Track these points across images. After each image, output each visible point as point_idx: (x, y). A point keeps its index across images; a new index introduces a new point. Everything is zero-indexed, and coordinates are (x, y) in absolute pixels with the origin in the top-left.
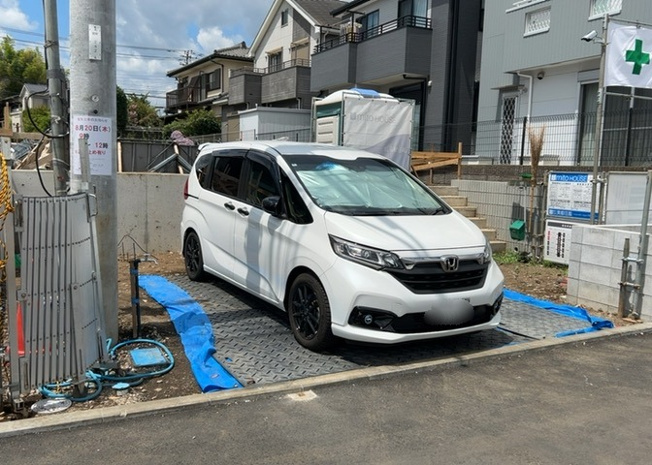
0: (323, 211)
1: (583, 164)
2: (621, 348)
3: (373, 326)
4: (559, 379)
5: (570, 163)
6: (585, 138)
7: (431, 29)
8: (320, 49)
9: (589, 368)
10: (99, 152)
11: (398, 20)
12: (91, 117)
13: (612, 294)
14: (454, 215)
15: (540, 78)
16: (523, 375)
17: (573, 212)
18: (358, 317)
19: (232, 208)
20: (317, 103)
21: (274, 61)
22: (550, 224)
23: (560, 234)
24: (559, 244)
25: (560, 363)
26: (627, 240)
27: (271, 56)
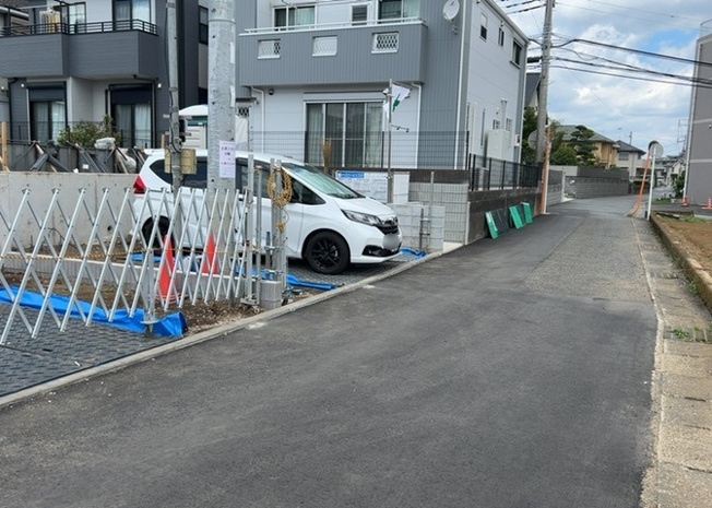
0: (331, 197)
3: (372, 255)
6: (310, 147)
7: (157, 35)
12: (231, 142)
13: (416, 240)
15: (271, 94)
18: (368, 251)
26: (423, 210)
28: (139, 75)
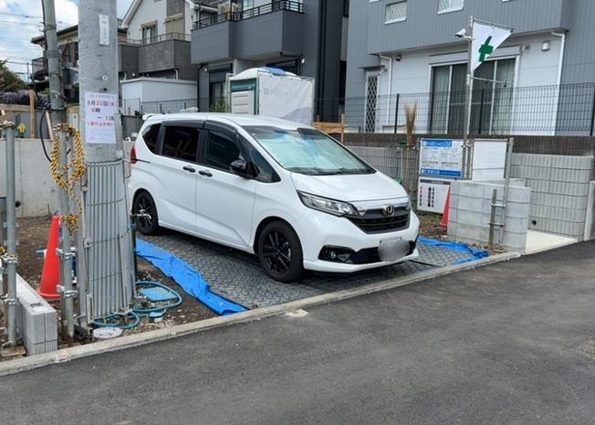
0: (289, 172)
1: (435, 132)
2: (499, 270)
3: (337, 260)
4: (468, 292)
5: (425, 132)
7: (303, 13)
8: (198, 25)
9: (483, 284)
10: (109, 124)
11: (272, 4)
12: (101, 94)
13: (483, 232)
14: (378, 173)
15: (398, 60)
16: (442, 291)
17: (441, 171)
18: (326, 253)
19: (192, 171)
20: (232, 78)
21: (148, 33)
22: (422, 181)
23: (430, 189)
24: (429, 197)
25: (463, 282)
26: (495, 191)
27: (145, 29)
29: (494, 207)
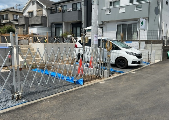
0: (123, 48)
6: (118, 35)
7: (82, 11)
8: (51, 13)
15: (108, 23)
26: (149, 51)
27: (29, 13)
28: (78, 21)
29: (149, 54)
